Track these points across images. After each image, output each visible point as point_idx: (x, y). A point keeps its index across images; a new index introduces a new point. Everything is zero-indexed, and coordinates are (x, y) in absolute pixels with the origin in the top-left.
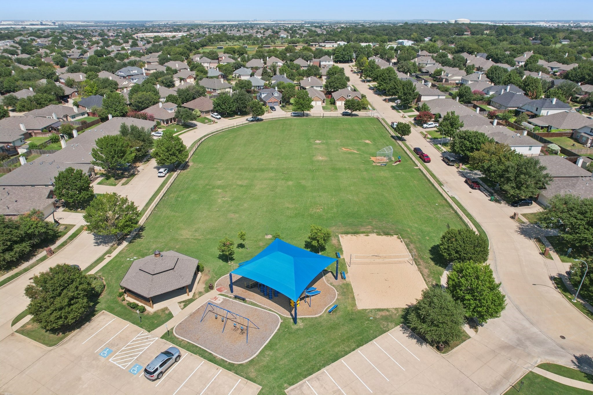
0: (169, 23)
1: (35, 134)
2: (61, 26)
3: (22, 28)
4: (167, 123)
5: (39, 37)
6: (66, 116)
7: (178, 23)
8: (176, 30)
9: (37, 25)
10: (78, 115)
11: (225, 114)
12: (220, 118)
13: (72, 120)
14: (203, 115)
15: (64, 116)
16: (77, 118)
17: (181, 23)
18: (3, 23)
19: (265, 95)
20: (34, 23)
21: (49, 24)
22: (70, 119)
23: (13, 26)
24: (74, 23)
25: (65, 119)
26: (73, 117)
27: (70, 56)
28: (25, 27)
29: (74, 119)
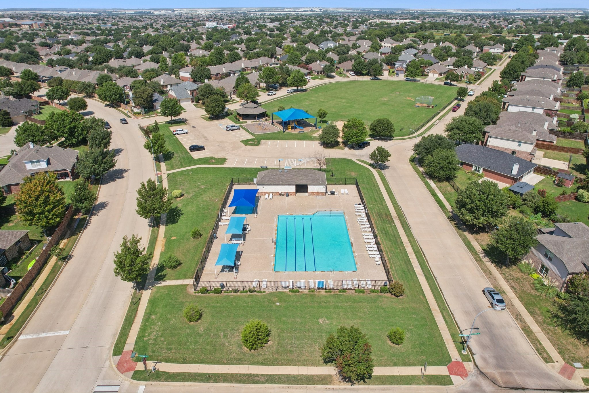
0: (419, 11)
1: (248, 70)
2: (325, 13)
3: (296, 14)
4: (318, 74)
5: (297, 20)
6: (267, 64)
7: (427, 12)
8: (414, 18)
9: (308, 11)
10: (274, 64)
11: (358, 73)
12: (354, 76)
13: (270, 66)
14: (344, 72)
15: (266, 64)
16: (273, 66)
17: (430, 12)
18: (286, 10)
19: (398, 65)
20: (306, 10)
21: (317, 10)
22: (269, 66)
23: (290, 13)
24: (336, 10)
25: (266, 65)
26: (271, 65)
27: (304, 33)
28: (298, 13)
29: (272, 66)
